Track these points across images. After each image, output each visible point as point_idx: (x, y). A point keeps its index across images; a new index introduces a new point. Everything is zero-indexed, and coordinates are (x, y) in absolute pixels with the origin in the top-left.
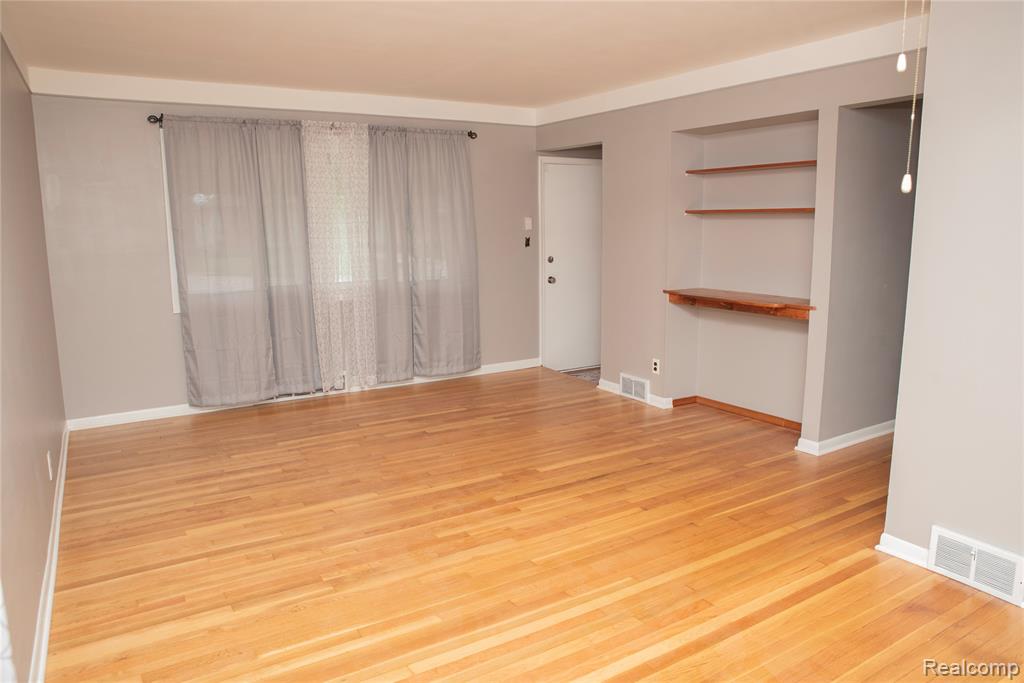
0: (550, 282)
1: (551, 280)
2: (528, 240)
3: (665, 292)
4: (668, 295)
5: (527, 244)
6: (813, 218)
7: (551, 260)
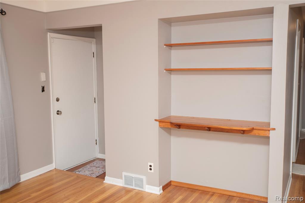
0: (58, 114)
1: (59, 113)
2: (43, 88)
3: (156, 120)
4: (158, 122)
5: (43, 91)
6: (271, 74)
7: (58, 100)
